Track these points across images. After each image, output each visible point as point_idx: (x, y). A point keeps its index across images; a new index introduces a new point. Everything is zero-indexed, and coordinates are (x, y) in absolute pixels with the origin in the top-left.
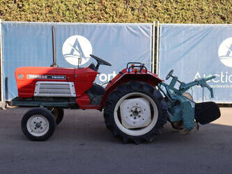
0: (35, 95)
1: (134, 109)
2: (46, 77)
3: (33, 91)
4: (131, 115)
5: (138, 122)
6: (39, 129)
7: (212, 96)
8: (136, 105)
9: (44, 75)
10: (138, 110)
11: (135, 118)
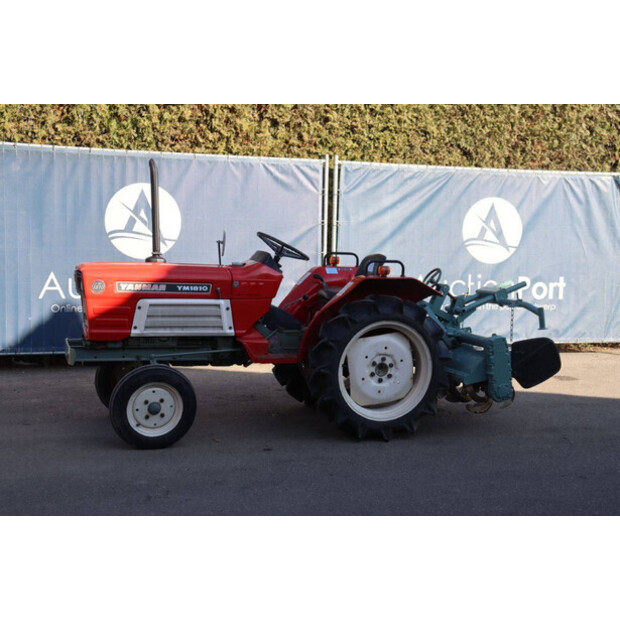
0: (134, 332)
1: (378, 361)
2: (163, 287)
3: (129, 325)
4: (372, 375)
5: (388, 388)
6: (155, 419)
7: (542, 326)
8: (384, 351)
9: (159, 281)
10: (388, 362)
11: (380, 381)
